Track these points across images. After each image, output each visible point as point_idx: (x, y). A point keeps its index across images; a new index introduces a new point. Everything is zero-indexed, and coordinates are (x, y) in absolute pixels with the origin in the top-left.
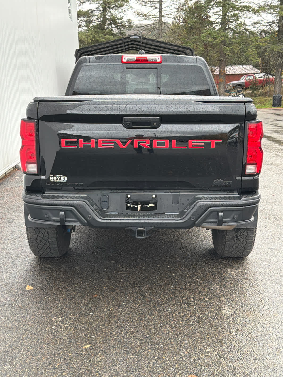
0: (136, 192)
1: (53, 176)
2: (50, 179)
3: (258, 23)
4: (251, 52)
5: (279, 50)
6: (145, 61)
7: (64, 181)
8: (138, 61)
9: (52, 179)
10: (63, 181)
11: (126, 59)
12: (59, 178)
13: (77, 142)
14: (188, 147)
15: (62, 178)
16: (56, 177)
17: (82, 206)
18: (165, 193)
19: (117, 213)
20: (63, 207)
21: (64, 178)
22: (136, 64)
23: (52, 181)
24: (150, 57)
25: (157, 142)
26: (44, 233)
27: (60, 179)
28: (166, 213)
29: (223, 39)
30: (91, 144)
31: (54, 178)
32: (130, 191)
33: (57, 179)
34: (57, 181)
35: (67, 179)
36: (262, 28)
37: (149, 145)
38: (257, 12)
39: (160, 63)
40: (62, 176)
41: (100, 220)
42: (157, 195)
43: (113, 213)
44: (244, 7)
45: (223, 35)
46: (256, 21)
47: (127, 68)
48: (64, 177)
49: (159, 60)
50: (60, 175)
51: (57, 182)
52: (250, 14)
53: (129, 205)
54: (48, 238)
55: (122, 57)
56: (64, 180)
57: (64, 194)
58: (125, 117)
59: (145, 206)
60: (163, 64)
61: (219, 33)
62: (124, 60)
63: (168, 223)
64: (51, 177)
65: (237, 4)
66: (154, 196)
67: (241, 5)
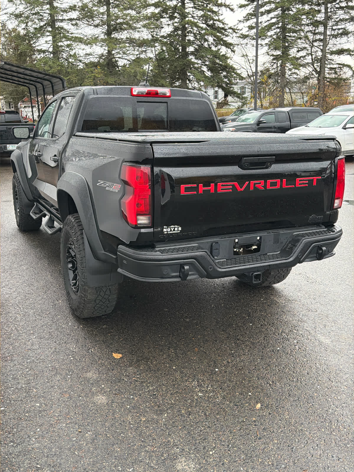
0: (243, 235)
1: (166, 227)
2: (164, 231)
3: (89, 55)
4: (88, 83)
5: (113, 83)
6: (156, 94)
7: (178, 232)
8: (149, 94)
9: (166, 231)
10: (176, 232)
11: (137, 92)
12: (173, 228)
13: (196, 189)
14: (295, 185)
15: (176, 229)
16: (170, 228)
17: (204, 257)
18: (267, 233)
19: (225, 260)
20: (185, 261)
21: (178, 229)
22: (146, 98)
23: (166, 233)
24: (160, 90)
25: (271, 182)
26: (106, 291)
27: (174, 230)
28: (268, 254)
29: (59, 68)
30: (210, 189)
31: (168, 229)
32: (237, 235)
33: (171, 231)
34: (171, 232)
35: (181, 229)
36: (92, 60)
37: (263, 186)
38: (90, 44)
39: (169, 97)
40: (176, 226)
41: (220, 270)
42: (261, 237)
43: (222, 260)
44: (76, 38)
45: (58, 64)
46: (88, 52)
47: (138, 102)
48: (178, 227)
49: (168, 94)
50: (174, 225)
51: (170, 234)
52: (83, 46)
53: (235, 250)
54: (109, 296)
55: (132, 89)
56: (178, 230)
57: (175, 246)
58: (245, 158)
59: (250, 249)
60: (172, 98)
61: (54, 63)
62: (135, 93)
63: (280, 264)
64: (165, 228)
65: (68, 34)
66: (258, 238)
67: (72, 35)
